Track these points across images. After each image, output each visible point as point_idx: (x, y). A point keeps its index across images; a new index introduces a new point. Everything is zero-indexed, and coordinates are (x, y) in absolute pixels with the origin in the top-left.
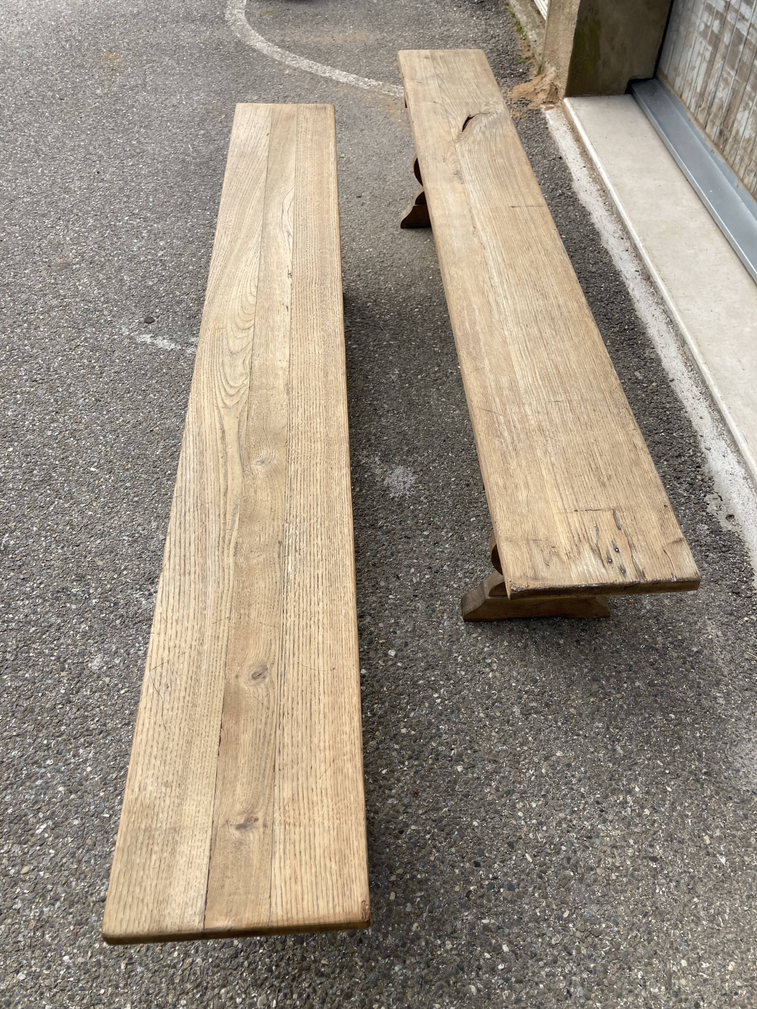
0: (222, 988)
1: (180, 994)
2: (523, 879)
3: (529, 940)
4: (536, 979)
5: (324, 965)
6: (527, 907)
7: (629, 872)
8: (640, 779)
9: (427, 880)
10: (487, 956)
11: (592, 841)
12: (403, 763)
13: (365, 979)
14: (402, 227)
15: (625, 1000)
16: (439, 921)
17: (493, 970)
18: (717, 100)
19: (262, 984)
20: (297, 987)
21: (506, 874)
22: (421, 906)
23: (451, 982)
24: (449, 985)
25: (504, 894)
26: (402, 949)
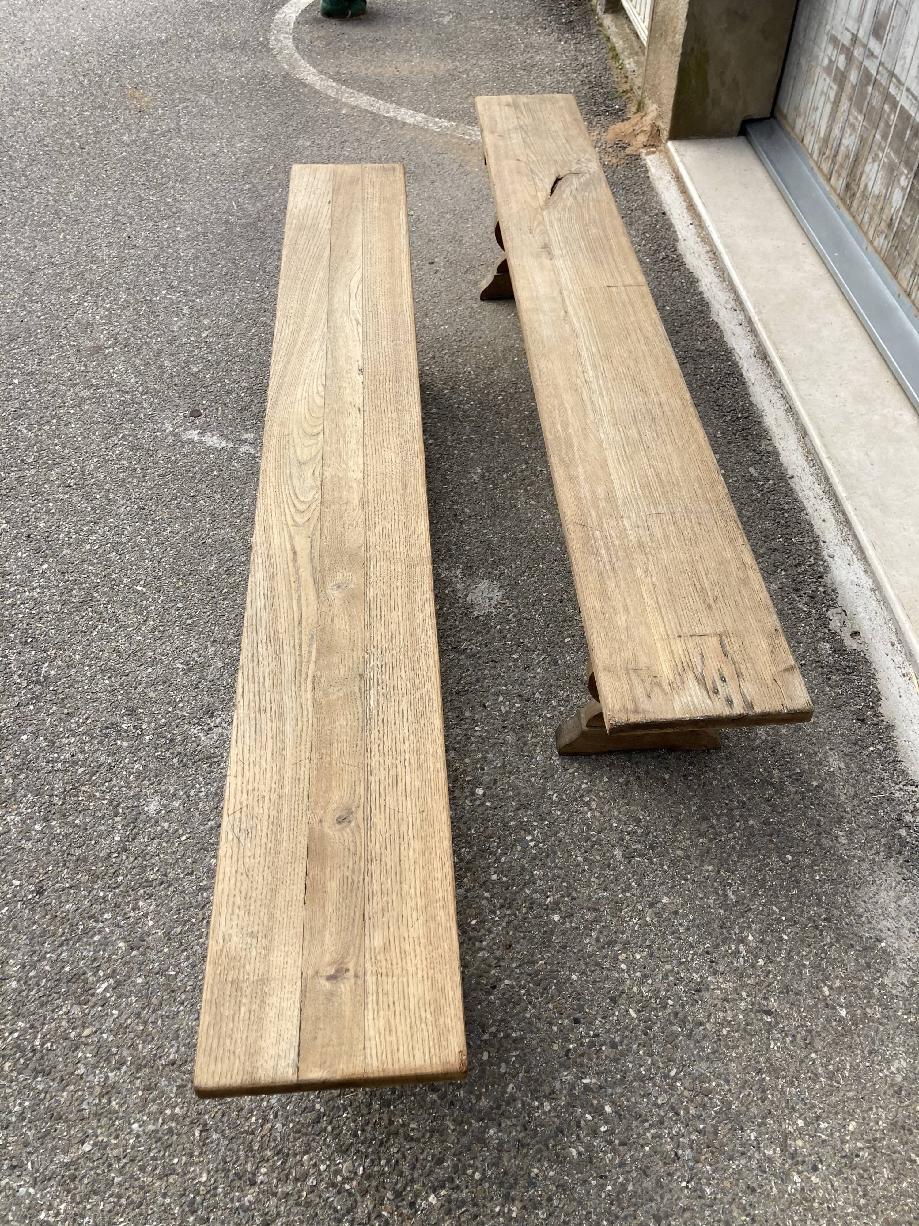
0: (304, 1155)
1: (260, 1162)
2: (627, 1036)
3: (633, 1100)
4: (641, 1141)
5: (413, 1129)
6: (630, 1065)
7: (742, 1027)
8: (754, 927)
9: (522, 1038)
10: (589, 1117)
11: (701, 994)
12: (494, 913)
13: (457, 1143)
14: (482, 299)
15: (737, 1162)
16: (536, 1081)
17: (595, 1132)
18: (842, 148)
19: (347, 1150)
20: (384, 1152)
21: (608, 1031)
22: (517, 1066)
23: (550, 1145)
24: (548, 1148)
25: (606, 1053)
26: (497, 1111)
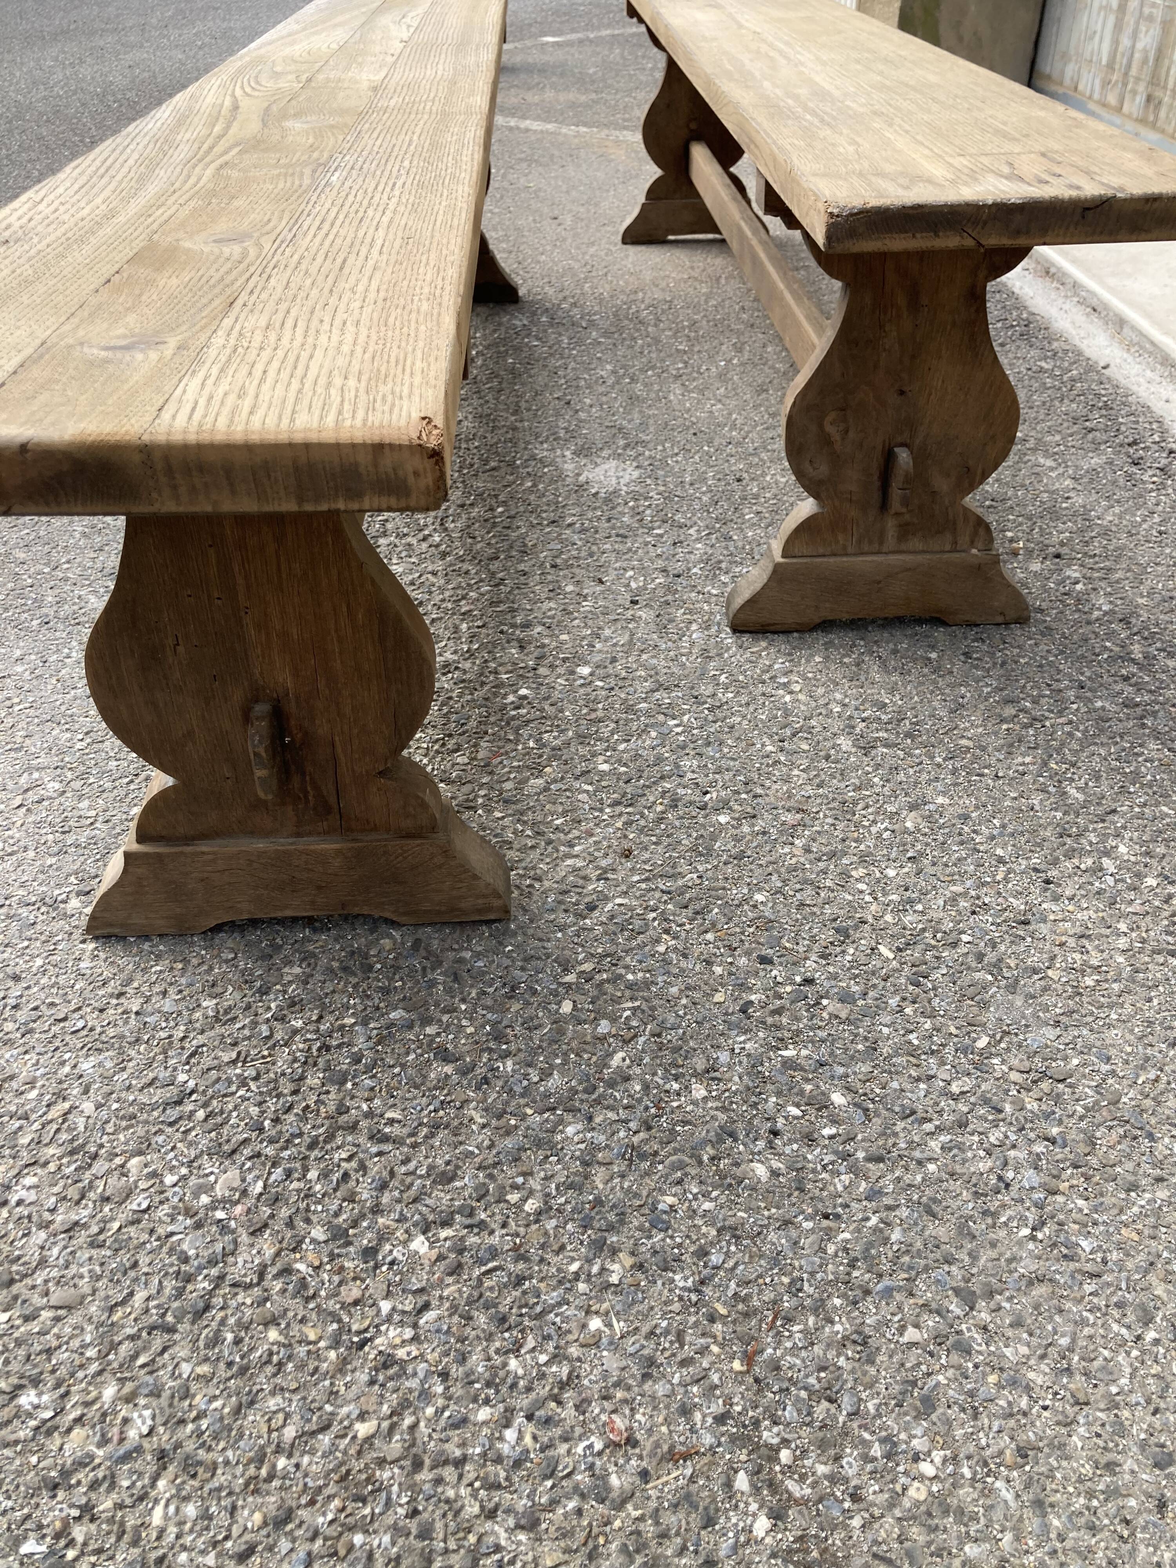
0: (133, 1156)
1: (27, 1166)
2: (874, 986)
3: (895, 1085)
4: (917, 1154)
5: (391, 1122)
6: (886, 1030)
7: (1124, 975)
8: (1127, 835)
9: (647, 984)
10: (795, 1111)
11: (1031, 928)
13: (490, 1148)
14: (625, 241)
15: (1147, 1196)
16: (677, 1050)
17: (810, 1139)
19: (234, 1152)
20: (319, 1159)
21: (834, 977)
22: (634, 1023)
23: (705, 1158)
24: (700, 1162)
25: (830, 1009)
26: (585, 1096)
